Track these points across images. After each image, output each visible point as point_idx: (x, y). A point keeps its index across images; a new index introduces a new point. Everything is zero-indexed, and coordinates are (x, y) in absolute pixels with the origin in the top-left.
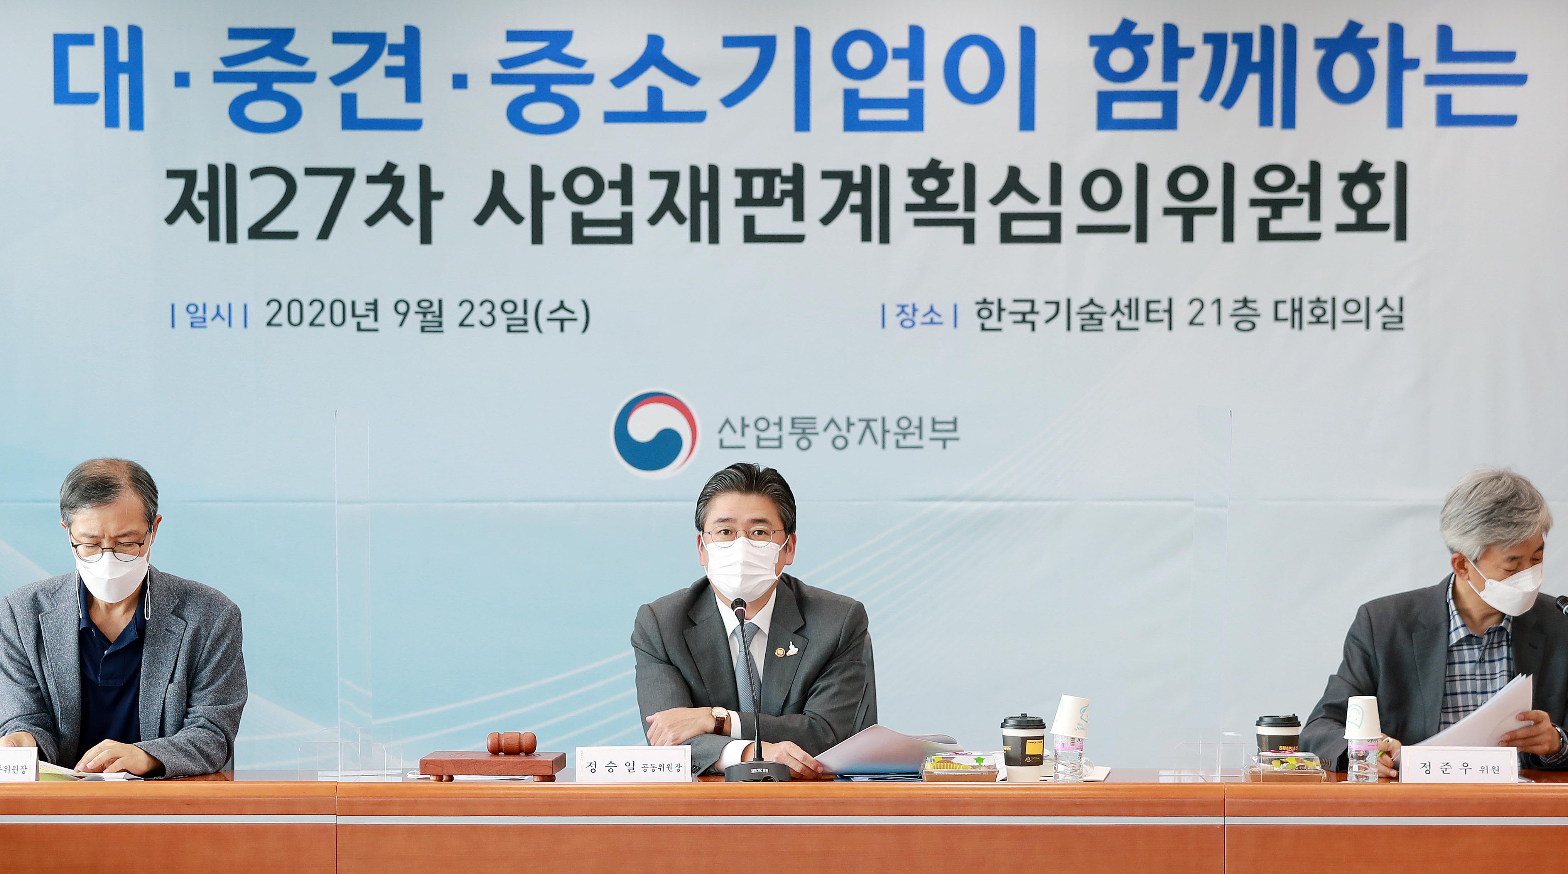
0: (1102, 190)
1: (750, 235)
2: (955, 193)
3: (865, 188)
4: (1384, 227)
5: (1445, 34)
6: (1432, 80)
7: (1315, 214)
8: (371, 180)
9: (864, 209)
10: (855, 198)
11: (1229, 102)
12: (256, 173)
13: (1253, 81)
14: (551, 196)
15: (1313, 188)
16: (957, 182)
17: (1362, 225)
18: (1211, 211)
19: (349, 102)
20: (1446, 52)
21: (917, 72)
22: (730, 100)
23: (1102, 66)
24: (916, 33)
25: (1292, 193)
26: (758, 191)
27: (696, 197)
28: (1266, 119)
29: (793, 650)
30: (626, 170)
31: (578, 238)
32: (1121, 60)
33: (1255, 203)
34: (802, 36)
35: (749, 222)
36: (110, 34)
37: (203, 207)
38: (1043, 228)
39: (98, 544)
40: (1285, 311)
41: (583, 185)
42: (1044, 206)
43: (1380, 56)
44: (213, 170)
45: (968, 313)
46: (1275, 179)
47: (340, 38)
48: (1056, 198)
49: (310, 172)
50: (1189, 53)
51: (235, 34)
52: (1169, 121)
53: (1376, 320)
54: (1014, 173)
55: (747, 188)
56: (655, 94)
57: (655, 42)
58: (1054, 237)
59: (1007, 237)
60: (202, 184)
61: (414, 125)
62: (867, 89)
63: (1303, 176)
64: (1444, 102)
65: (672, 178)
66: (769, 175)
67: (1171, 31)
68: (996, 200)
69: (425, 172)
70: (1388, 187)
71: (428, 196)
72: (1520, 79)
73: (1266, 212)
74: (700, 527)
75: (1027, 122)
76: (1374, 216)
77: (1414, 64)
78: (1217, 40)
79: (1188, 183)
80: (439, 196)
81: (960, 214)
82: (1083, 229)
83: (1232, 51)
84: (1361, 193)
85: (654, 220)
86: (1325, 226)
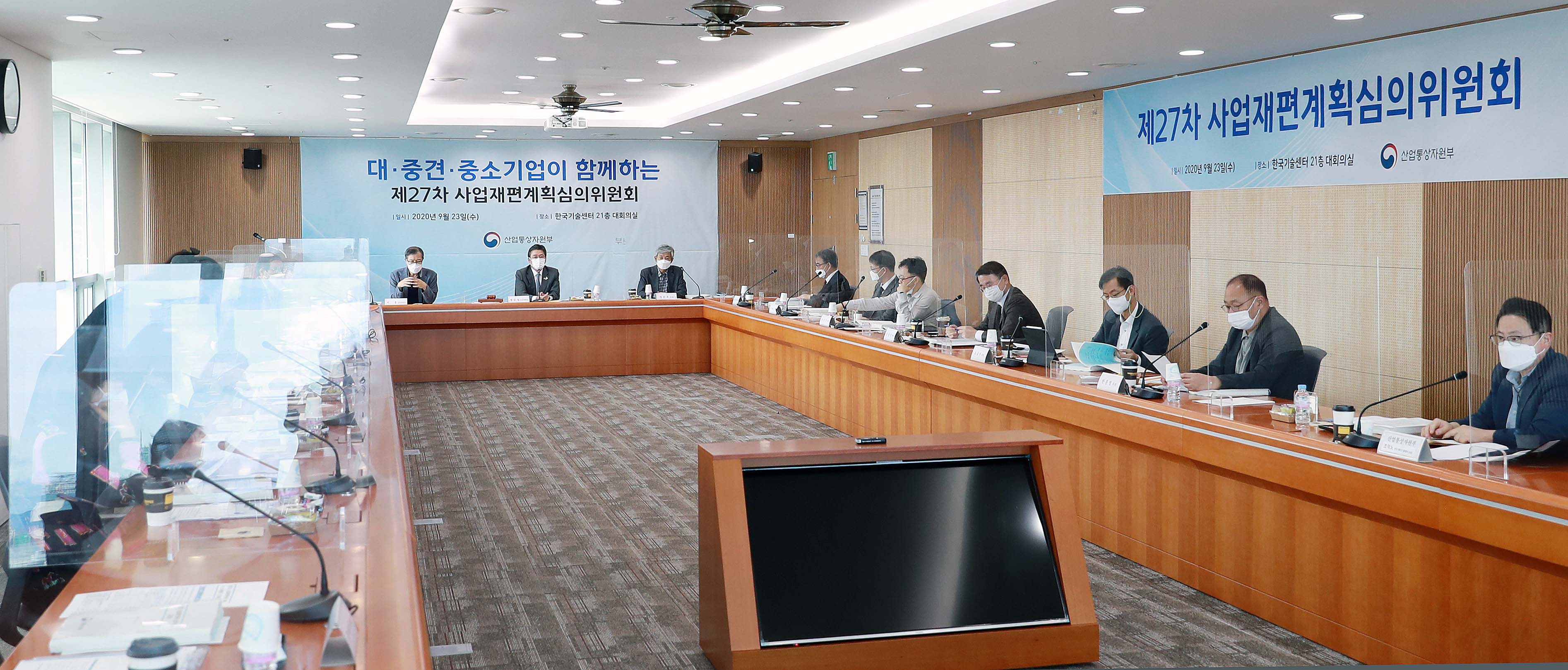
0: (579, 192)
1: (510, 201)
2: (551, 193)
3: (533, 191)
4: (633, 199)
5: (644, 162)
6: (641, 171)
7: (620, 197)
8: (434, 190)
9: (533, 196)
10: (531, 193)
11: (603, 175)
12: (410, 189)
13: (608, 171)
14: (470, 193)
15: (620, 191)
16: (551, 190)
17: (629, 199)
18: (600, 196)
19: (429, 174)
20: (644, 166)
21: (542, 169)
22: (506, 175)
23: (578, 168)
24: (542, 161)
25: (616, 192)
26: (512, 192)
27: (499, 193)
28: (610, 178)
29: (547, 278)
30: (485, 188)
31: (476, 201)
32: (582, 167)
33: (608, 194)
34: (520, 162)
35: (510, 198)
36: (380, 161)
37: (399, 195)
38: (568, 199)
39: (413, 262)
40: (615, 215)
41: (477, 191)
42: (568, 195)
43: (632, 166)
44: (401, 188)
45: (554, 216)
46: (612, 190)
47: (427, 162)
48: (570, 194)
49: (421, 188)
50: (595, 165)
51: (406, 161)
52: (592, 179)
53: (632, 217)
54: (562, 188)
55: (510, 192)
56: (491, 173)
57: (491, 163)
58: (570, 201)
59: (561, 201)
60: (399, 191)
61: (443, 179)
62: (533, 172)
63: (618, 189)
64: (644, 175)
65: (495, 190)
66: (514, 189)
67: (591, 161)
68: (558, 194)
69: (445, 188)
70: (634, 191)
71: (445, 193)
72: (658, 171)
73: (611, 196)
74: (529, 256)
75: (564, 179)
76: (631, 197)
77: (638, 168)
78: (600, 163)
79: (596, 190)
80: (448, 193)
81: (552, 197)
82: (576, 199)
83: (604, 165)
84: (629, 192)
85: (491, 198)
86: (622, 199)
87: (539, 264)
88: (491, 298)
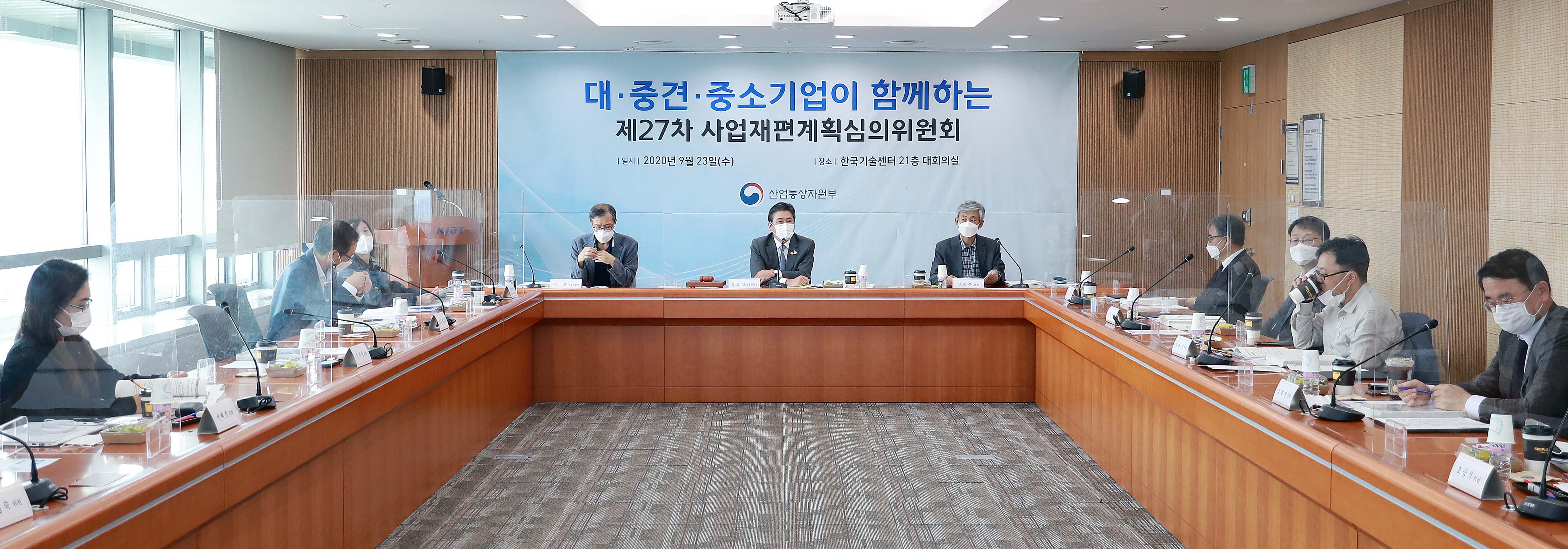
0: (875, 127)
1: (778, 139)
2: (835, 128)
3: (810, 126)
4: (953, 137)
5: (969, 83)
6: (966, 96)
7: (934, 134)
8: (673, 123)
9: (810, 132)
10: (807, 129)
11: (910, 103)
12: (641, 122)
13: (917, 96)
14: (723, 128)
15: (933, 126)
16: (835, 124)
17: (947, 136)
18: (906, 132)
19: (667, 102)
20: (970, 88)
21: (824, 94)
22: (772, 102)
23: (875, 92)
24: (824, 83)
25: (928, 127)
26: (780, 127)
27: (763, 128)
28: (920, 107)
29: (795, 253)
30: (744, 121)
31: (730, 140)
32: (880, 91)
33: (917, 130)
34: (793, 84)
35: (778, 135)
36: (601, 83)
37: (627, 131)
38: (859, 137)
39: (600, 226)
40: (926, 160)
41: (732, 125)
42: (859, 131)
43: (952, 90)
44: (630, 121)
45: (839, 160)
46: (923, 123)
47: (665, 84)
48: (863, 129)
49: (656, 121)
50: (899, 89)
51: (636, 83)
52: (894, 108)
53: (951, 163)
54: (851, 122)
55: (777, 126)
56: (752, 100)
57: (752, 86)
58: (862, 140)
59: (849, 140)
60: (627, 125)
61: (685, 108)
62: (810, 99)
63: (931, 123)
64: (969, 103)
65: (757, 123)
66: (784, 122)
67: (894, 83)
68: (846, 130)
69: (688, 121)
70: (954, 126)
71: (689, 128)
72: (990, 96)
73: (921, 133)
74: (770, 220)
75: (855, 108)
76: (950, 134)
77: (961, 92)
78: (907, 86)
79: (899, 125)
80: (692, 128)
81: (836, 133)
82: (870, 138)
83: (911, 88)
84: (947, 128)
85: (751, 135)
86: (937, 137)
87: (786, 232)
88: (707, 281)
